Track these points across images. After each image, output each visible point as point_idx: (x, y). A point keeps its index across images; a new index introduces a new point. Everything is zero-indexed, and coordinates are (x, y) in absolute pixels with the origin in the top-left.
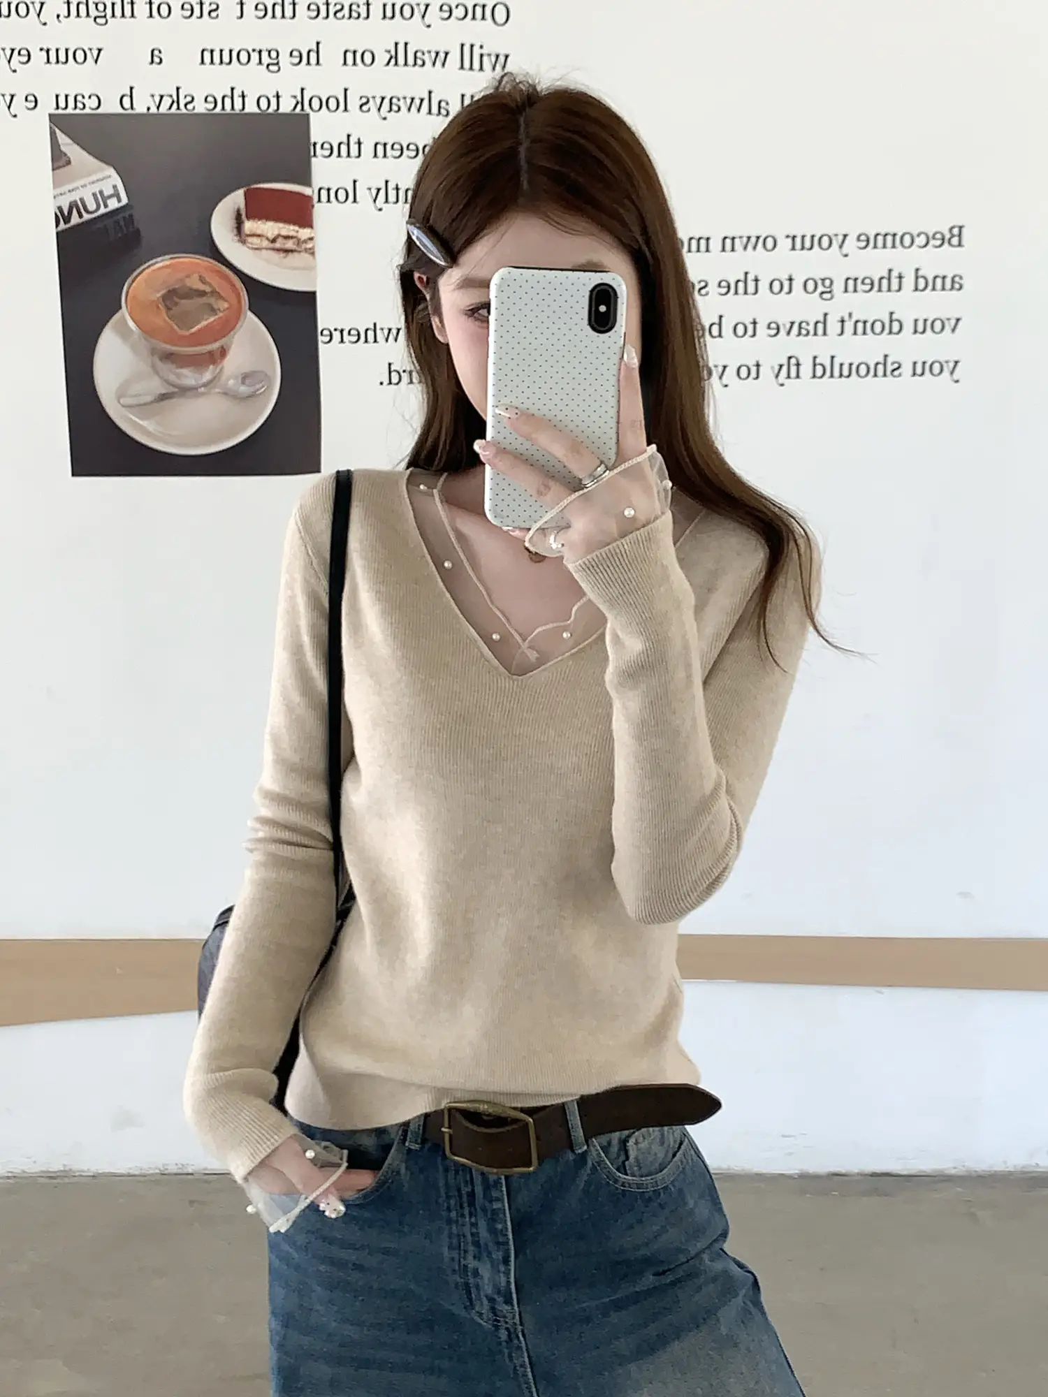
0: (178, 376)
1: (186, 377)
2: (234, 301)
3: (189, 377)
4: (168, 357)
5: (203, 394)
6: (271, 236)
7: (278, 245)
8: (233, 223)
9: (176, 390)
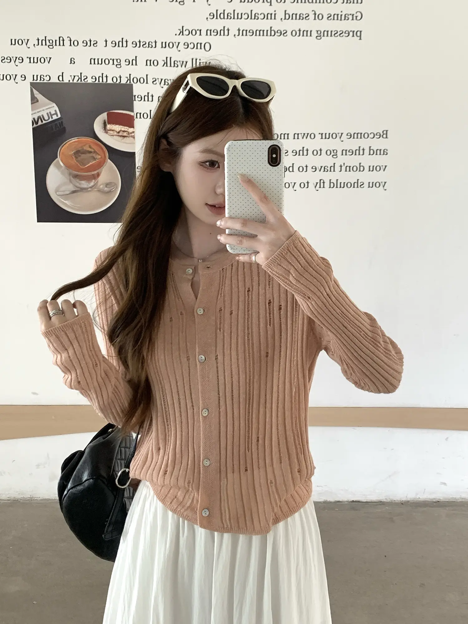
0: (80, 184)
1: (83, 184)
2: (103, 155)
3: (84, 184)
4: (76, 176)
5: (90, 191)
6: (118, 131)
7: (120, 134)
8: (102, 125)
9: (79, 189)
